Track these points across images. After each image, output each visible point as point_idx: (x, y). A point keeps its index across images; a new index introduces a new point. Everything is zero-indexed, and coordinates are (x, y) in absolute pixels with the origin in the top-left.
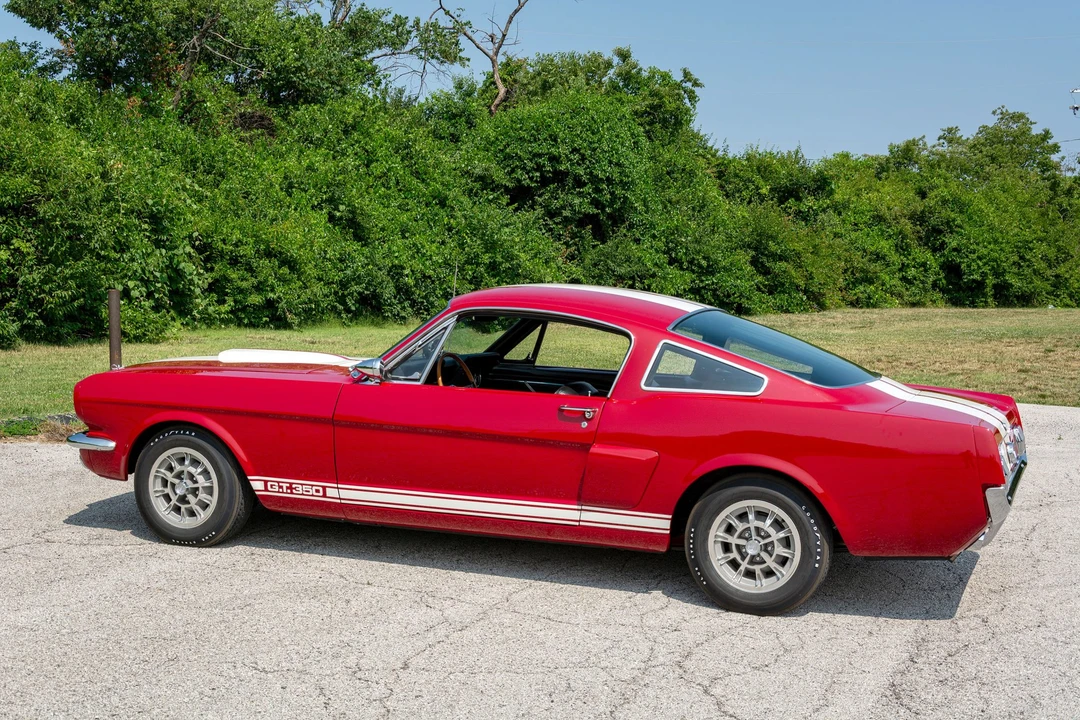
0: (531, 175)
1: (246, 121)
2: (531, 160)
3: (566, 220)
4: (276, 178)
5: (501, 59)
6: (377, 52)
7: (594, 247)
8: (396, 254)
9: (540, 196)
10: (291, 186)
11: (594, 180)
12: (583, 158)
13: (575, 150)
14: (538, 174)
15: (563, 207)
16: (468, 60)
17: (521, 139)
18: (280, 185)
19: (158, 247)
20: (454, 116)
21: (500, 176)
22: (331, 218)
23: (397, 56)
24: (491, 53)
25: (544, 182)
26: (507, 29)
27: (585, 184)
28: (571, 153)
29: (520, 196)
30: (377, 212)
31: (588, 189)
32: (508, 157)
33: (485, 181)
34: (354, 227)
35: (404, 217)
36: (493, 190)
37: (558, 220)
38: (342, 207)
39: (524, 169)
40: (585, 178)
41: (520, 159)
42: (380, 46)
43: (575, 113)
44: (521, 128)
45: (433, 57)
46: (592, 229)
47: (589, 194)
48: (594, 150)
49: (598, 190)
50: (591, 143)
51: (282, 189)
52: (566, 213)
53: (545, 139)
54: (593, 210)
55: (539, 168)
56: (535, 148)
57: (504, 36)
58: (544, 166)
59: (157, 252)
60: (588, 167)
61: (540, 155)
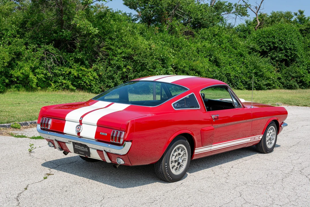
0: (267, 48)
1: (187, 33)
2: (267, 43)
3: (277, 61)
4: (195, 49)
5: (259, 14)
6: (223, 13)
7: (285, 68)
8: (228, 70)
9: (269, 54)
10: (199, 51)
11: (286, 49)
12: (282, 42)
13: (280, 40)
14: (269, 47)
15: (276, 57)
16: (249, 15)
17: (264, 37)
18: (196, 51)
19: (164, 68)
20: (245, 31)
21: (258, 48)
22: (210, 60)
23: (229, 14)
24: (256, 12)
25: (271, 49)
26: (261, 5)
27: (283, 50)
28: (279, 41)
29: (263, 54)
30: (222, 58)
31: (284, 51)
32: (260, 42)
33: (253, 49)
34: (216, 62)
35: (230, 60)
36: (255, 52)
37: (275, 60)
38: (213, 57)
39: (265, 46)
40: (283, 48)
41: (264, 43)
42: (224, 12)
43: (280, 29)
44: (264, 34)
45: (239, 14)
46: (285, 63)
47: (284, 53)
48: (286, 40)
49: (287, 52)
50: (285, 38)
51: (196, 52)
52: (277, 59)
53: (271, 37)
54: (285, 58)
55: (269, 46)
56: (268, 40)
57: (260, 7)
58: (271, 45)
59: (163, 69)
60: (284, 45)
61: (270, 42)
